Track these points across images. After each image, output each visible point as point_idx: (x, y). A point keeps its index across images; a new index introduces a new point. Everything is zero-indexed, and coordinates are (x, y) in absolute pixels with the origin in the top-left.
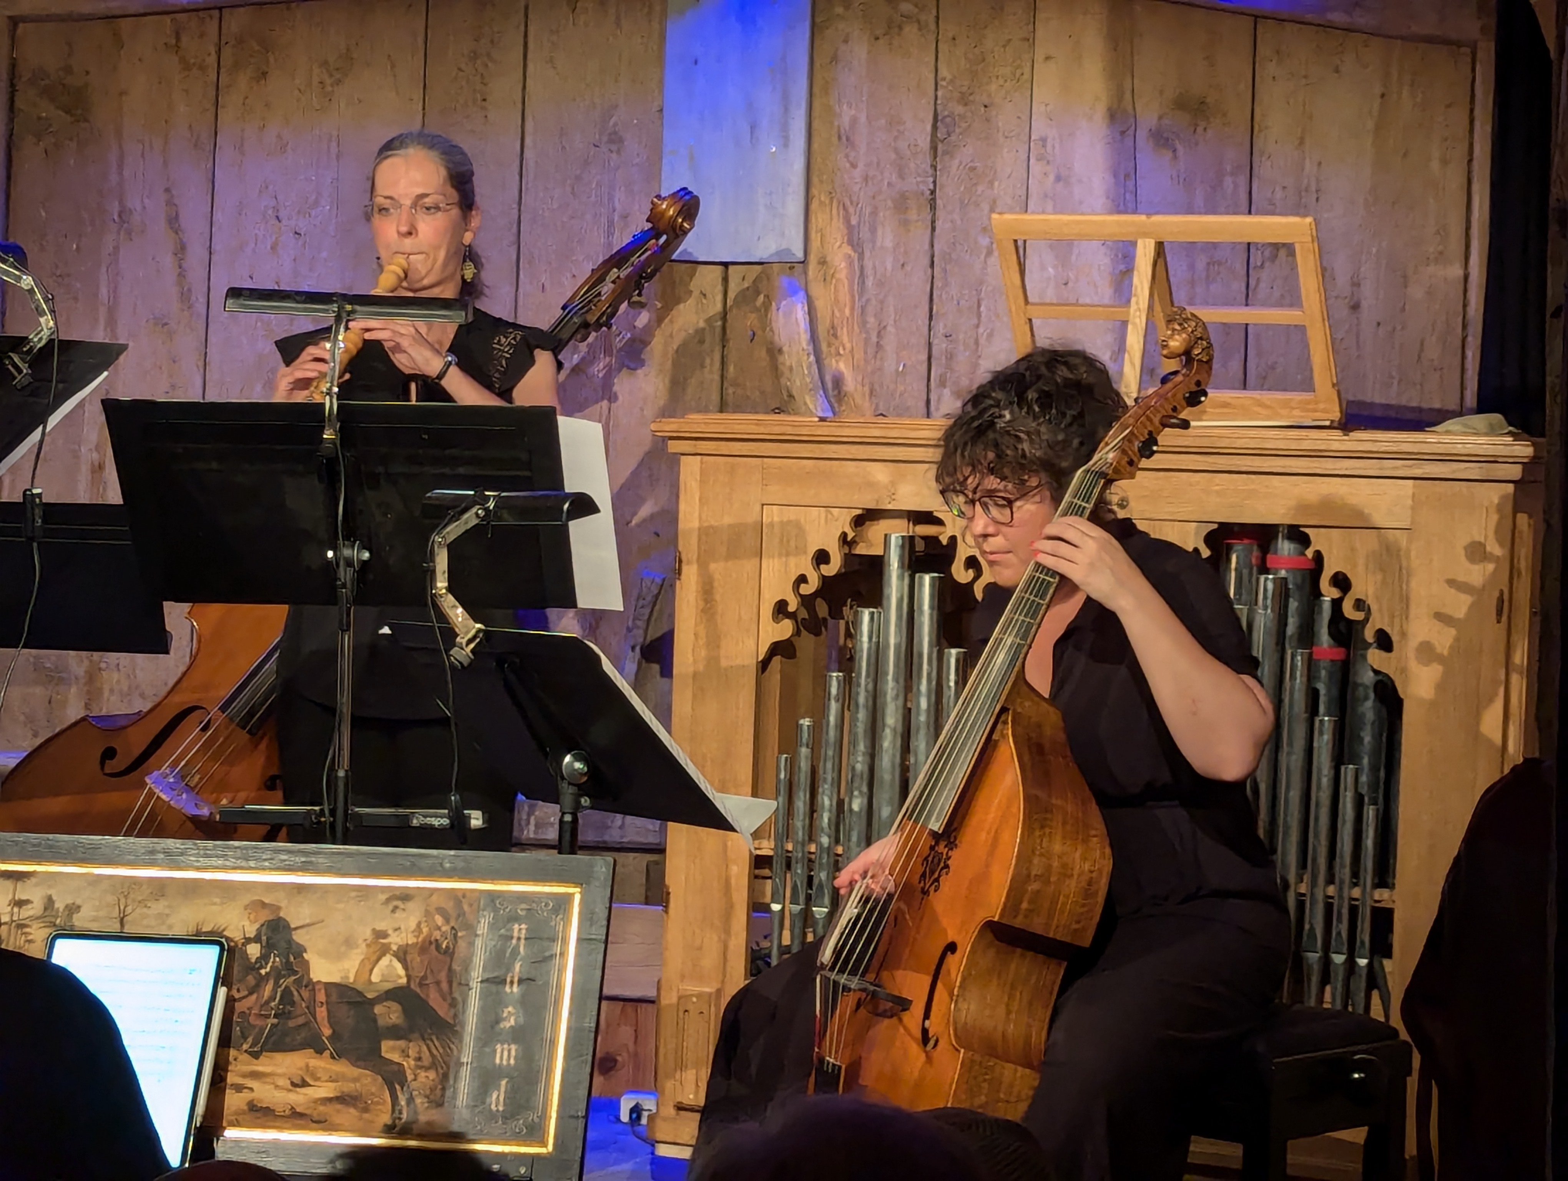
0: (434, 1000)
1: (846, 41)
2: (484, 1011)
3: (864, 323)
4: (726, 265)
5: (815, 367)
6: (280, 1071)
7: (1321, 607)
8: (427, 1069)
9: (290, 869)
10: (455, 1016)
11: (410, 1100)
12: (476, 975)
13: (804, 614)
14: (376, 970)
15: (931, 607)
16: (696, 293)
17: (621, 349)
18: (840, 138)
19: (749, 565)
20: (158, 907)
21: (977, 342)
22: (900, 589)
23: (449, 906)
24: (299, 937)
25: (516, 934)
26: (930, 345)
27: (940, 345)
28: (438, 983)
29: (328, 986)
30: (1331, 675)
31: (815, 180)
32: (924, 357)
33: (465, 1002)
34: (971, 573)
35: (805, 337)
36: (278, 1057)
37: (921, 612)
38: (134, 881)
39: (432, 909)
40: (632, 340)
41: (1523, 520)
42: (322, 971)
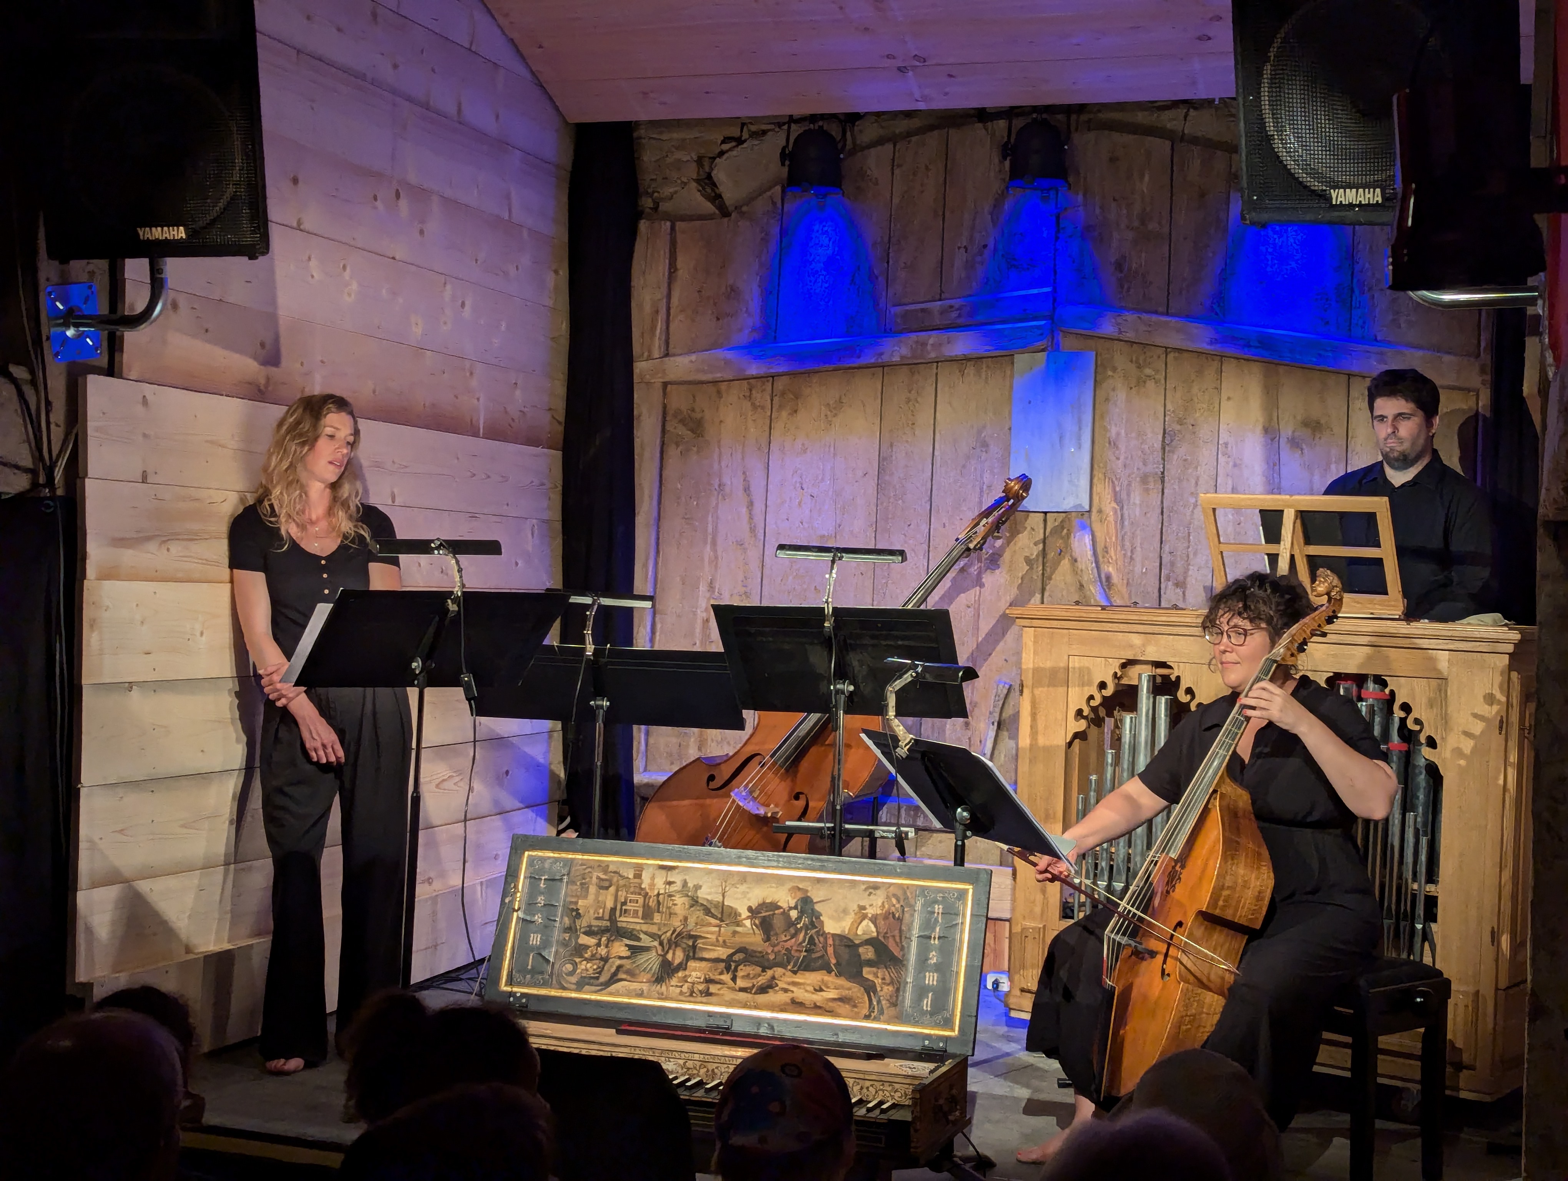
0: (892, 946)
1: (1114, 390)
2: (919, 953)
3: (1123, 546)
4: (1045, 513)
5: (1095, 570)
6: (808, 982)
7: (1393, 720)
8: (889, 985)
9: (813, 869)
10: (904, 955)
11: (879, 1002)
12: (915, 932)
13: (1092, 716)
14: (860, 928)
15: (1166, 716)
16: (1029, 528)
17: (986, 559)
18: (1110, 443)
19: (1062, 690)
20: (744, 889)
21: (1188, 556)
22: (1148, 705)
23: (900, 893)
24: (818, 907)
25: (936, 911)
26: (1161, 557)
27: (1166, 559)
28: (894, 936)
29: (834, 935)
30: (1399, 759)
31: (1096, 466)
32: (1158, 564)
33: (909, 947)
34: (1189, 697)
35: (1090, 553)
36: (807, 974)
37: (1160, 718)
38: (730, 873)
39: (890, 894)
40: (993, 554)
41: (1514, 675)
42: (831, 927)
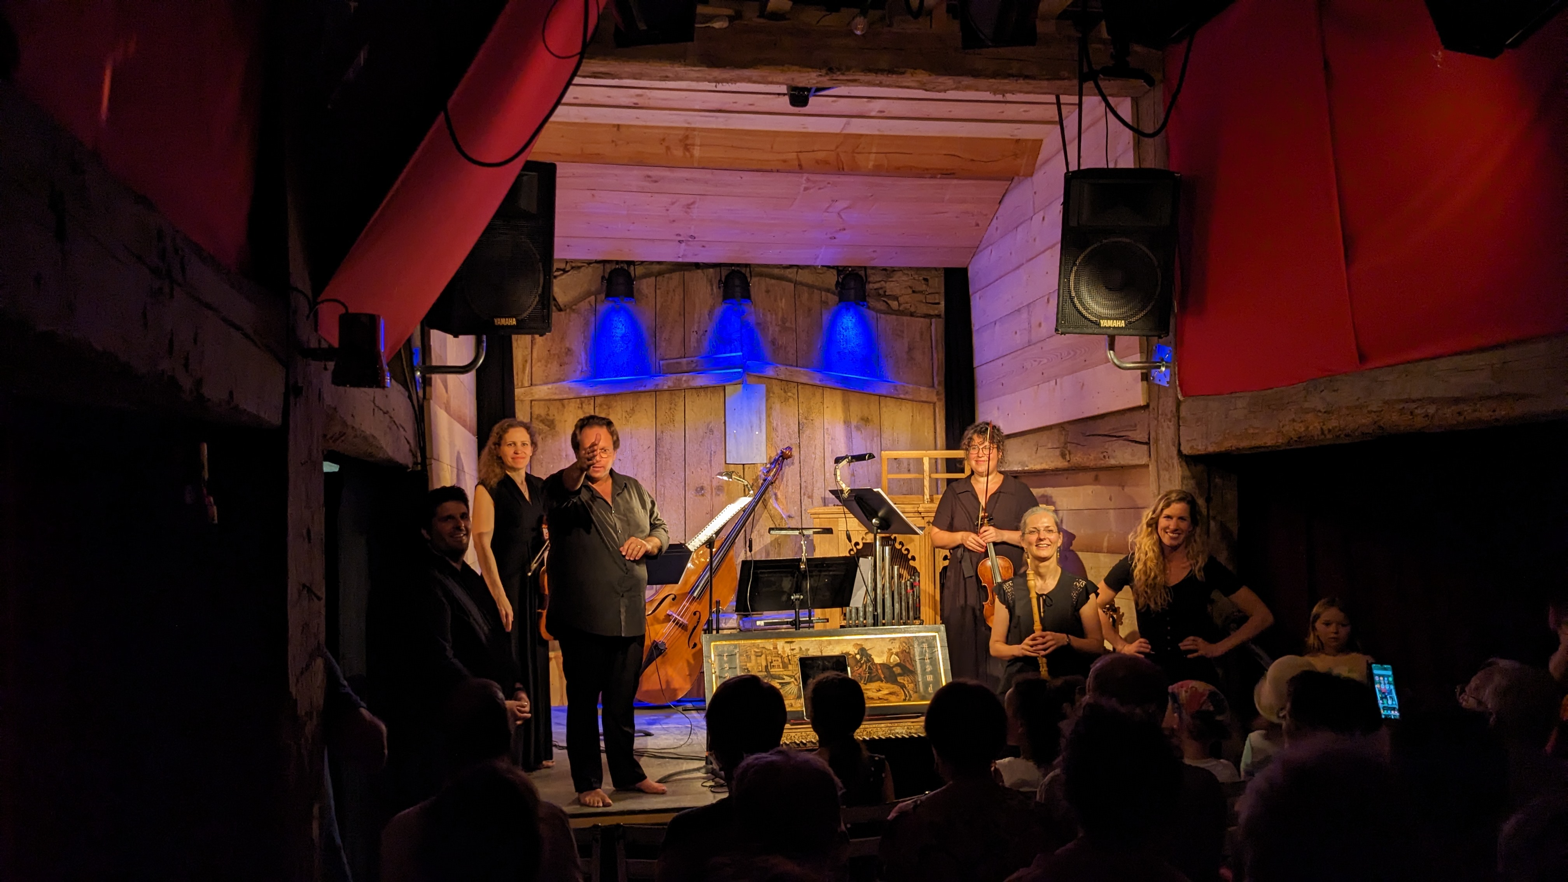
0: (908, 665)
2: (921, 667)
8: (911, 683)
10: (915, 669)
11: (908, 692)
12: (917, 658)
14: (891, 659)
20: (830, 647)
23: (907, 641)
24: (869, 652)
25: (925, 647)
28: (908, 660)
29: (880, 664)
33: (916, 665)
36: (872, 684)
38: (822, 641)
39: (902, 642)
42: (877, 660)
